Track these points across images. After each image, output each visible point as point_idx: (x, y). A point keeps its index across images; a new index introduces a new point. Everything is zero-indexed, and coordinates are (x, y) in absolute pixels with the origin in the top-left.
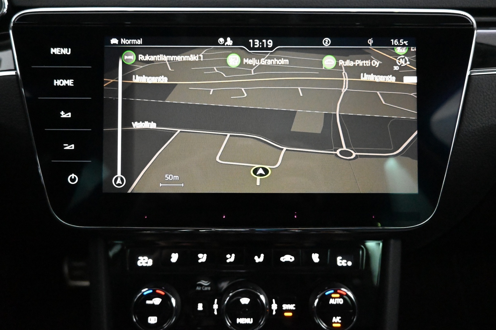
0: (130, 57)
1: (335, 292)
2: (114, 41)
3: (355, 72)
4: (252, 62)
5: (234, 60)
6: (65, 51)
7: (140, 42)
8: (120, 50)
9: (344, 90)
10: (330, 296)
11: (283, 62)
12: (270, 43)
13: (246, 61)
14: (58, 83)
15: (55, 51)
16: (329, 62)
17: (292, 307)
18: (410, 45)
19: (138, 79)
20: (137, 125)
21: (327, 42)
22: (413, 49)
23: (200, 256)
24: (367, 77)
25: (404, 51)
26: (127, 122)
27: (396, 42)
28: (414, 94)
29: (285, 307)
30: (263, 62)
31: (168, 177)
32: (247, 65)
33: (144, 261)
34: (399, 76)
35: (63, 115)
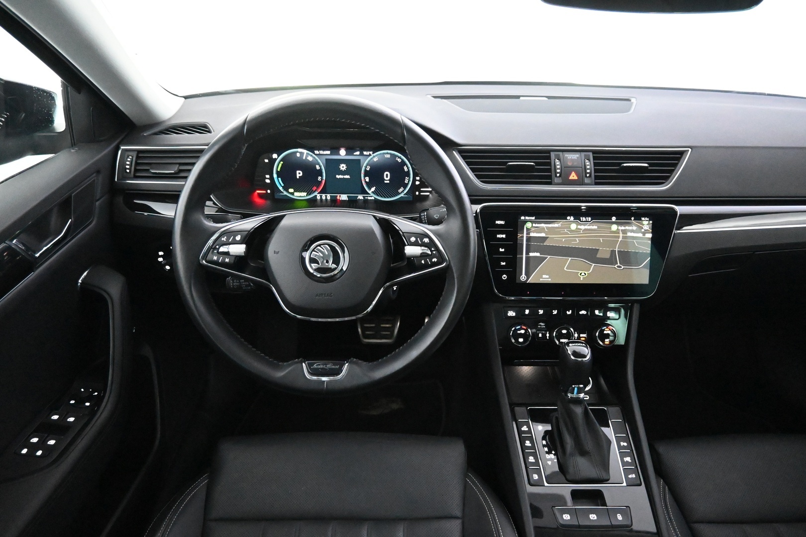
0: (529, 225)
1: (607, 328)
2: (523, 218)
3: (624, 232)
4: (582, 227)
5: (573, 226)
6: (502, 222)
7: (534, 218)
8: (525, 222)
9: (620, 240)
10: (604, 330)
11: (595, 227)
12: (590, 219)
13: (579, 227)
14: (499, 236)
15: (498, 222)
16: (614, 227)
17: (585, 335)
18: (650, 220)
19: (532, 235)
20: (531, 254)
21: (614, 219)
22: (651, 222)
23: (540, 311)
24: (629, 234)
25: (647, 222)
26: (527, 253)
27: (643, 219)
28: (650, 242)
29: (581, 335)
30: (586, 227)
31: (544, 276)
32: (579, 229)
33: (511, 313)
34: (644, 234)
35: (501, 250)
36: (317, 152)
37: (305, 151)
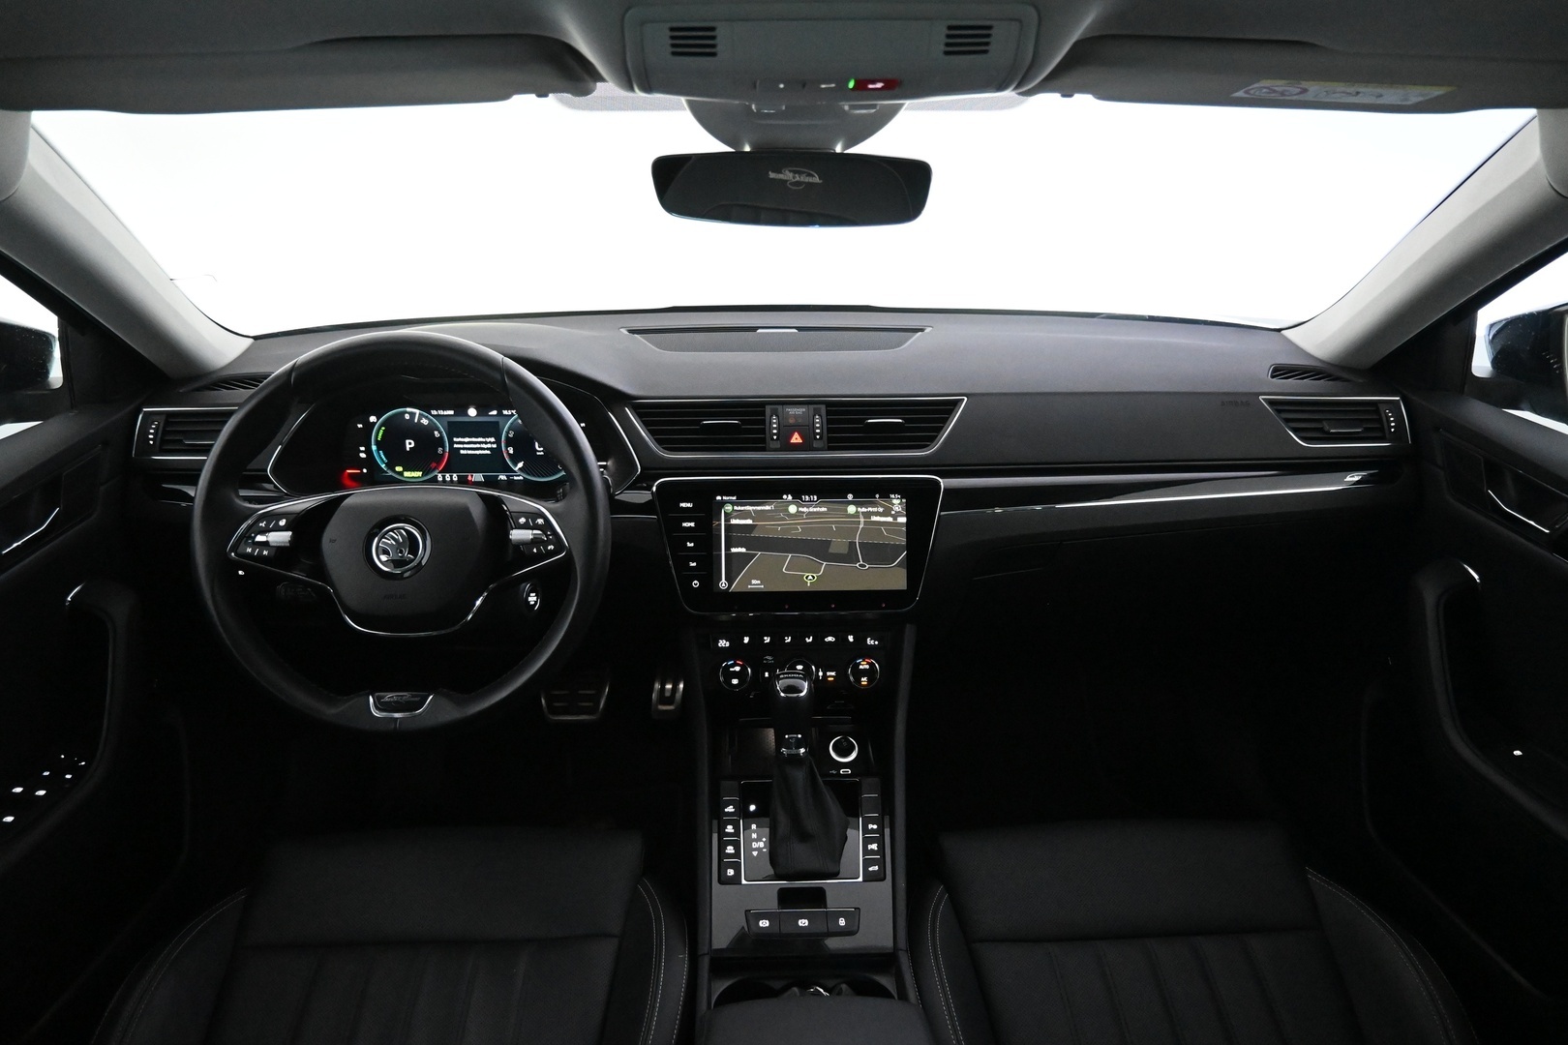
0: (729, 508)
1: (864, 661)
2: (719, 498)
3: (868, 515)
4: (805, 510)
5: (793, 509)
6: (689, 505)
7: (735, 498)
8: (723, 503)
9: (861, 526)
10: (860, 664)
11: (824, 509)
12: (815, 497)
13: (800, 509)
14: (685, 524)
15: (683, 505)
16: (852, 509)
17: (833, 674)
18: (902, 498)
19: (734, 522)
20: (734, 550)
21: (850, 497)
22: (904, 501)
23: (765, 638)
24: (875, 518)
25: (898, 501)
26: (728, 548)
27: (893, 496)
28: (904, 529)
29: (828, 674)
30: (811, 509)
31: (754, 582)
32: (801, 512)
33: (723, 643)
34: (895, 517)
35: (689, 545)
36: (434, 412)
37: (417, 412)
